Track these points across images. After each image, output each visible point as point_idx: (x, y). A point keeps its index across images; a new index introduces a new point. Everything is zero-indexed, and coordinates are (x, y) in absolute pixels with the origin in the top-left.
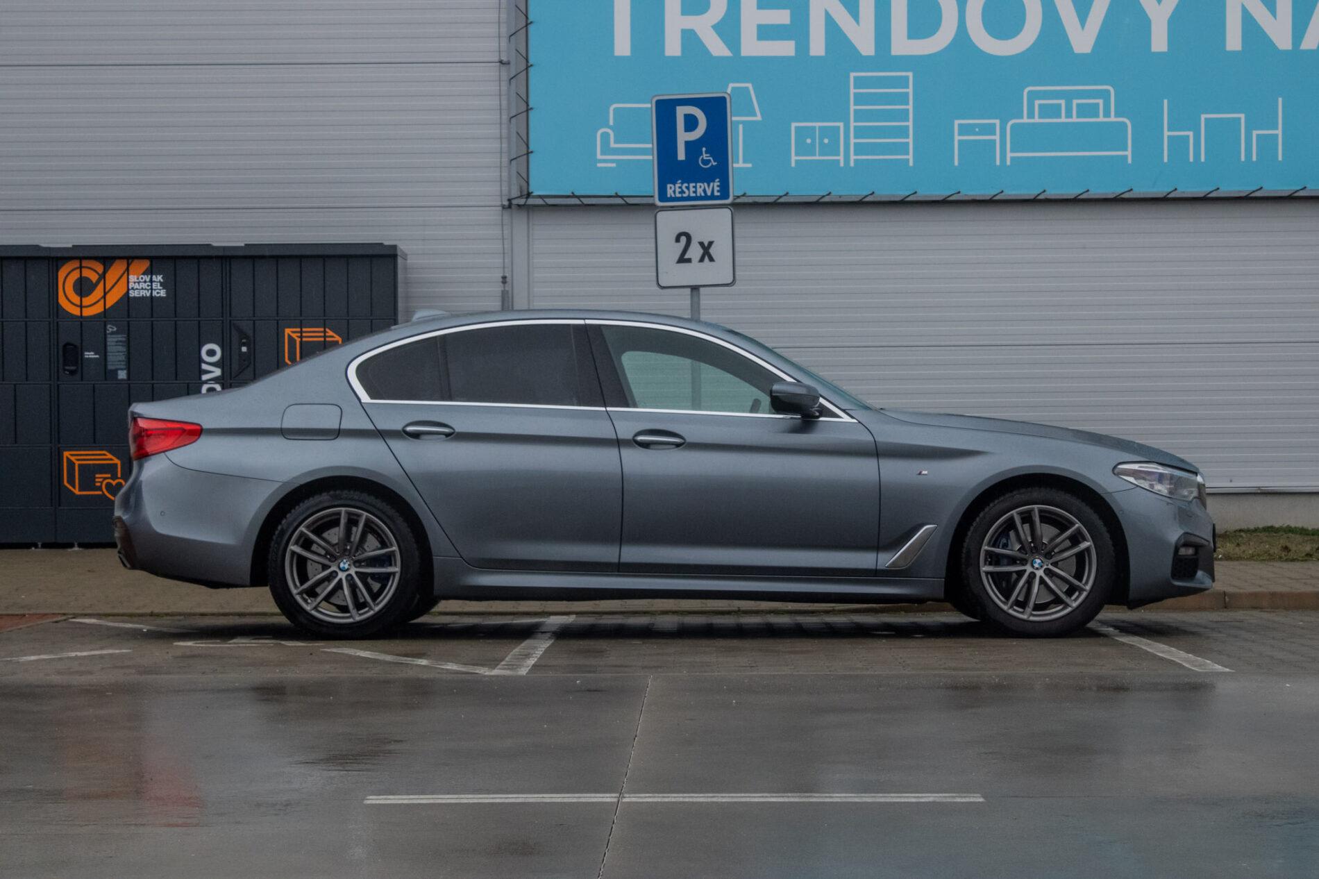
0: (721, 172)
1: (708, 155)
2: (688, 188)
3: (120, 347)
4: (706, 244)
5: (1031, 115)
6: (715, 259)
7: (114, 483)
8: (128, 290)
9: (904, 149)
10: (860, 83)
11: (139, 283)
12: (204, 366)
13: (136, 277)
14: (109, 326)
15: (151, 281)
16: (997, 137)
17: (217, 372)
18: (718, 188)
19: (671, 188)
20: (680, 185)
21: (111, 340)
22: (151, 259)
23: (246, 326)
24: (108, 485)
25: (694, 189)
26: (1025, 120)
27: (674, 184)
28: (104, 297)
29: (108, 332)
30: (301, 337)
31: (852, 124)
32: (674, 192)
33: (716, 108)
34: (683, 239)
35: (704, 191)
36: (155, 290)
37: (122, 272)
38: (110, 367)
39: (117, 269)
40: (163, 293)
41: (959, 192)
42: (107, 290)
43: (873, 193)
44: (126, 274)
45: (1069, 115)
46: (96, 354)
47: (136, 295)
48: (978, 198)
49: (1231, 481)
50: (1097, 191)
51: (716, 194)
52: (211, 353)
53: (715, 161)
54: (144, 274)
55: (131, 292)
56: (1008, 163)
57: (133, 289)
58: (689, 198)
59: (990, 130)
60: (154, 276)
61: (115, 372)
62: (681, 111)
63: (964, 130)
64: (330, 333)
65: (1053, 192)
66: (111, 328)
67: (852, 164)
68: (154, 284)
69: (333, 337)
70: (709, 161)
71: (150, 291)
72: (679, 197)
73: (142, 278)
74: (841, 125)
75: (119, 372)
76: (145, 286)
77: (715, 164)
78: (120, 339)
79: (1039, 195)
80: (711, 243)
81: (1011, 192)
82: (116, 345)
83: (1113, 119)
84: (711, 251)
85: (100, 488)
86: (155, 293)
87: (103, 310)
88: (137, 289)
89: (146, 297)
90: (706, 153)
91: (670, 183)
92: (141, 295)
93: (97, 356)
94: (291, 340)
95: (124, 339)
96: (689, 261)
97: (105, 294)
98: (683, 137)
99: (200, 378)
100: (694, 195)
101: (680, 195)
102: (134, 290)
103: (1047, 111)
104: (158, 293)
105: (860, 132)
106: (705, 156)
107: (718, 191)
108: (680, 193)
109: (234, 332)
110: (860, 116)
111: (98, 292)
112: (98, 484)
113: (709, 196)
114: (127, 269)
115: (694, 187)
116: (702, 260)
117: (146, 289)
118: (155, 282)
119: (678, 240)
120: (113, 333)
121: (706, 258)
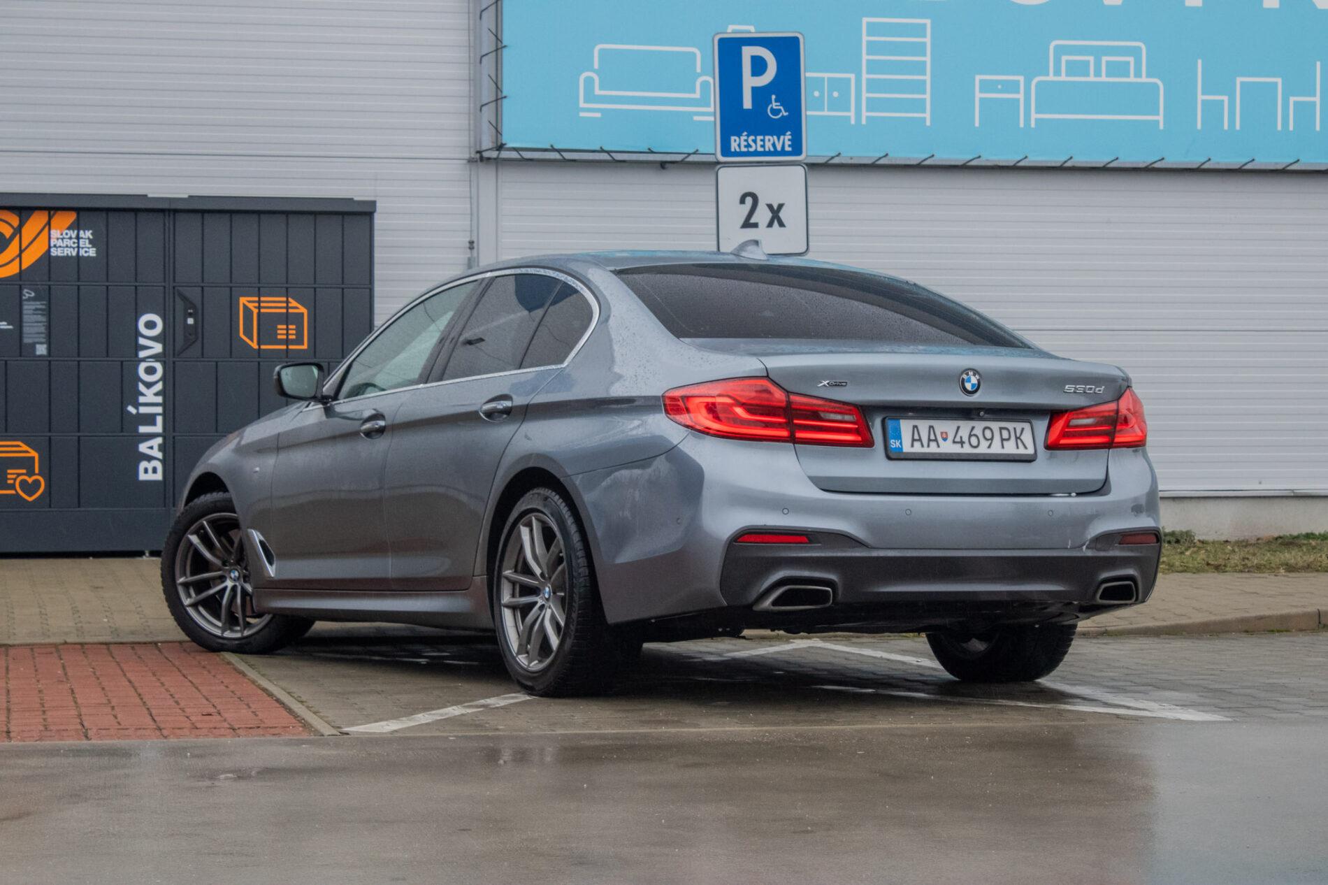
0: (793, 124)
1: (778, 104)
2: (755, 141)
3: (39, 316)
4: (775, 207)
5: (1057, 73)
6: (785, 223)
7: (30, 480)
8: (50, 247)
9: (919, 106)
10: (873, 29)
11: (62, 239)
12: (142, 341)
13: (59, 232)
14: (26, 290)
15: (78, 238)
16: (1021, 96)
17: (158, 348)
18: (790, 143)
19: (735, 141)
20: (746, 138)
21: (28, 308)
22: (78, 210)
23: (194, 294)
24: (23, 483)
25: (762, 143)
26: (1051, 77)
27: (739, 135)
28: (20, 256)
29: (24, 298)
30: (259, 308)
31: (865, 76)
32: (739, 145)
33: (787, 49)
34: (749, 200)
35: (774, 145)
36: (83, 248)
37: (42, 226)
38: (26, 340)
39: (35, 223)
40: (92, 252)
41: (980, 157)
42: (23, 247)
43: (887, 155)
44: (47, 227)
45: (1098, 73)
46: (8, 325)
47: (59, 254)
48: (1001, 164)
49: (1260, 483)
50: (1127, 160)
51: (788, 149)
52: (151, 325)
53: (786, 111)
54: (69, 228)
55: (52, 250)
56: (1033, 125)
57: (55, 246)
58: (756, 153)
59: (1013, 87)
60: (81, 232)
61: (33, 346)
62: (748, 52)
63: (986, 86)
64: (293, 303)
65: (1081, 159)
66: (28, 293)
67: (864, 122)
68: (81, 240)
69: (297, 308)
70: (779, 111)
71: (76, 250)
72: (744, 152)
73: (67, 234)
74: (852, 76)
75: (38, 346)
76: (70, 243)
77: (786, 114)
78: (38, 307)
79: (1066, 162)
80: (781, 206)
81: (1036, 159)
82: (34, 314)
83: (1144, 79)
84: (782, 214)
85: (12, 487)
86: (82, 253)
87: (18, 271)
88: (60, 247)
89: (72, 257)
90: (776, 101)
91: (734, 135)
92: (65, 254)
93: (11, 327)
94: (248, 312)
95: (44, 307)
96: (755, 225)
97: (21, 251)
98: (750, 82)
99: (137, 355)
100: (762, 149)
101: (745, 150)
102: (57, 248)
103: (1073, 68)
104: (86, 252)
105: (873, 86)
106: (775, 105)
107: (789, 146)
108: (745, 146)
109: (177, 299)
110: (873, 67)
111: (13, 249)
112: (10, 482)
113: (779, 152)
114: (49, 223)
115: (761, 140)
116: (770, 225)
117: (71, 247)
118: (82, 238)
119: (742, 201)
120: (29, 299)
121: (776, 222)
